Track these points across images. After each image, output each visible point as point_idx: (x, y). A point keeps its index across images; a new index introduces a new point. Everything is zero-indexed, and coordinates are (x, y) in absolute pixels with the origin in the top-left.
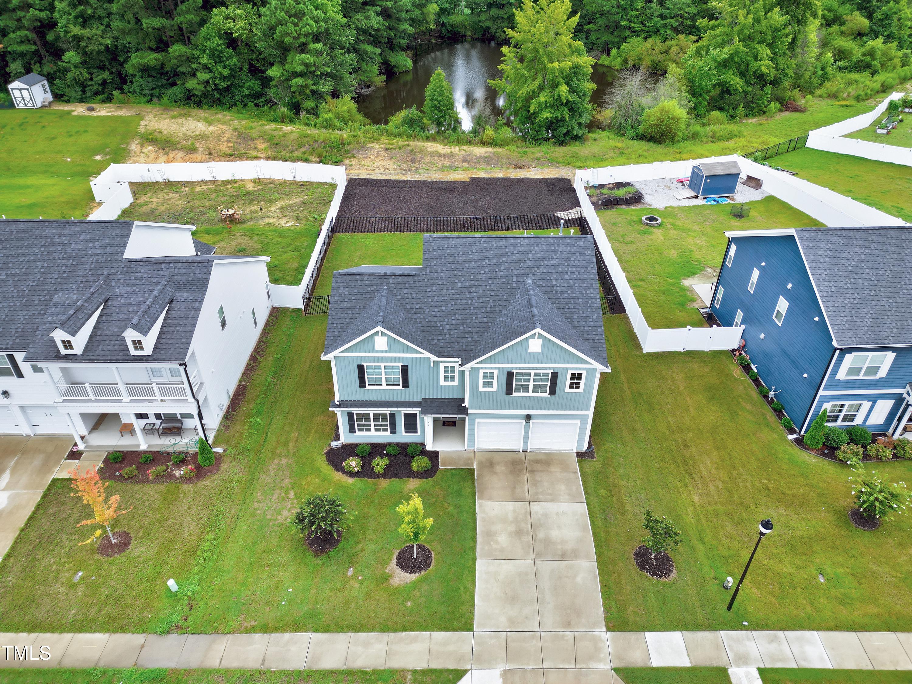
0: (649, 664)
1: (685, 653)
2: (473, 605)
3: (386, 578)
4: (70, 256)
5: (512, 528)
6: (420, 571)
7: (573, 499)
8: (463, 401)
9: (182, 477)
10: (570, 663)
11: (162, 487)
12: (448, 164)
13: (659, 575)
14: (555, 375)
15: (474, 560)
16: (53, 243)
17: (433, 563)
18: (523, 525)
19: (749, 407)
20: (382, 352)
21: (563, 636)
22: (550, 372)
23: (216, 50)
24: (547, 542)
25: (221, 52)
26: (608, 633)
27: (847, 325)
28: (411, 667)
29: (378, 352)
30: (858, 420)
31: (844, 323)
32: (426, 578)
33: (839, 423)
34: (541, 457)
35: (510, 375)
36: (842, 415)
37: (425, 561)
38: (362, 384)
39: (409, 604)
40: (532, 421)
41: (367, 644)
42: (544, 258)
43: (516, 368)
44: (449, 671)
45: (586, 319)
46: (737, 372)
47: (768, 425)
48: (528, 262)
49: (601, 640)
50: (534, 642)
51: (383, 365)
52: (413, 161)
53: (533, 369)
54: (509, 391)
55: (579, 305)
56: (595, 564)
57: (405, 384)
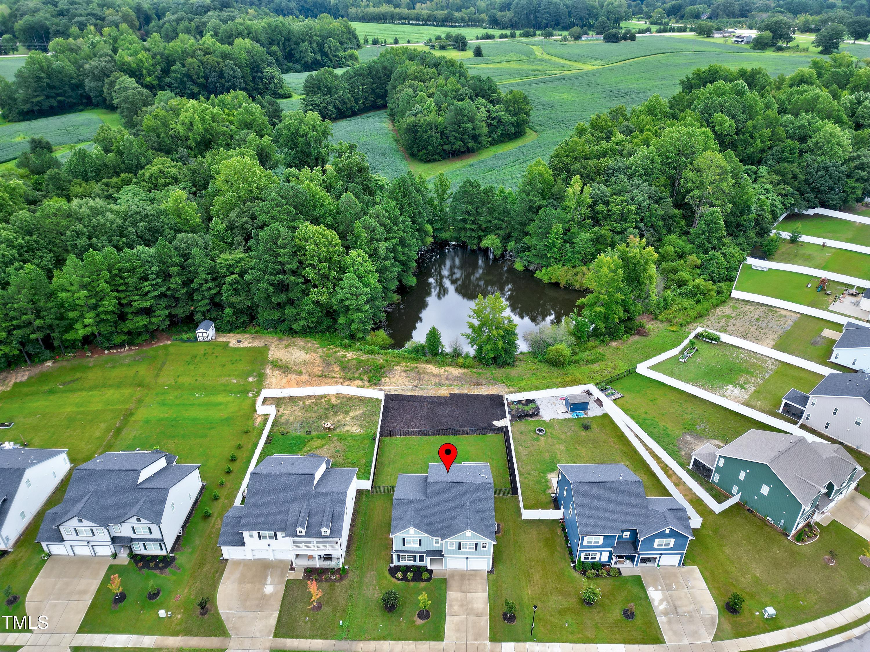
1: (514, 649)
2: (444, 632)
3: (414, 622)
4: (293, 490)
5: (459, 603)
6: (426, 620)
7: (484, 591)
8: (442, 551)
9: (335, 579)
11: (328, 584)
12: (438, 381)
13: (510, 622)
14: (476, 544)
15: (445, 616)
16: (286, 484)
18: (464, 602)
19: (560, 549)
20: (412, 535)
21: (474, 643)
22: (474, 543)
23: (311, 310)
24: (472, 609)
25: (313, 311)
27: (584, 526)
30: (597, 559)
32: (428, 622)
33: (590, 560)
34: (473, 573)
35: (460, 544)
36: (590, 557)
37: (428, 616)
38: (404, 544)
39: (422, 631)
40: (469, 559)
41: (409, 645)
42: (474, 493)
43: (462, 542)
46: (559, 531)
48: (468, 494)
50: (464, 645)
51: (412, 539)
52: (419, 379)
53: (468, 542)
54: (460, 549)
55: (486, 515)
56: (488, 618)
57: (420, 545)
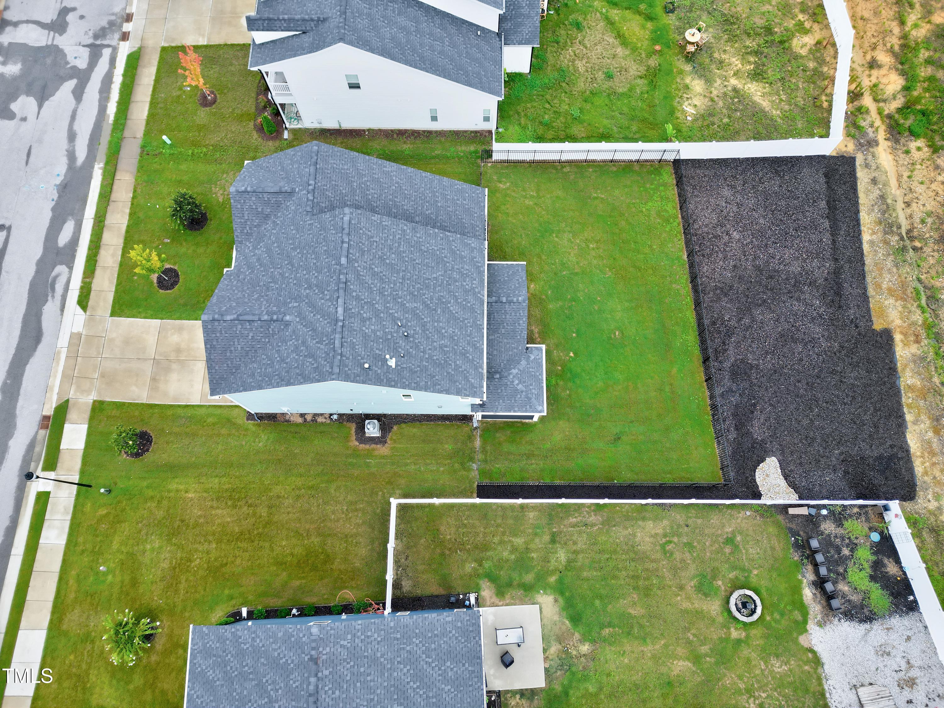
0: (67, 422)
2: (127, 317)
10: (78, 373)
15: (162, 319)
17: (162, 291)
21: (96, 372)
24: (168, 370)
26: (92, 401)
27: (208, 645)
28: (94, 281)
31: (211, 643)
37: (163, 286)
42: (314, 330)
48: (312, 315)
49: (88, 395)
50: (96, 353)
56: (144, 402)
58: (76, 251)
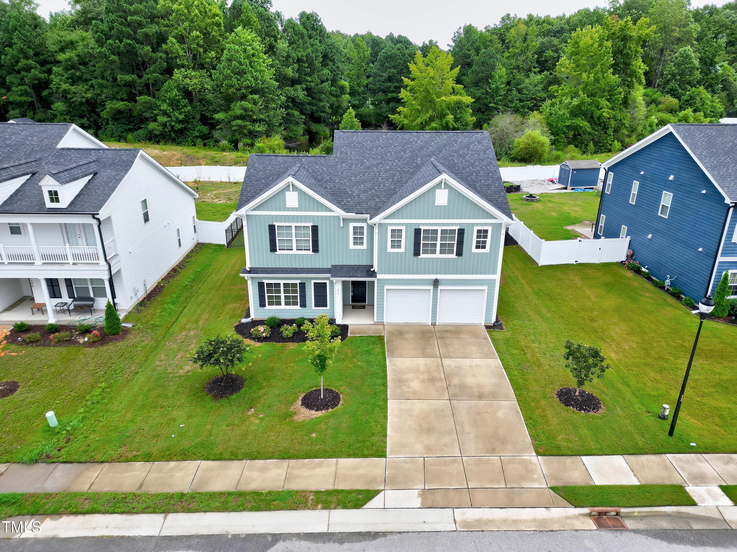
0: (592, 483)
1: (632, 474)
2: (385, 436)
3: (289, 415)
5: (424, 377)
6: (327, 409)
7: (486, 356)
8: (372, 266)
9: (84, 343)
10: (499, 483)
11: (63, 350)
13: (586, 409)
14: (461, 232)
15: (385, 400)
17: (341, 403)
18: (435, 374)
19: (647, 294)
20: (293, 209)
21: (488, 460)
22: (457, 228)
23: (174, 100)
24: (463, 386)
25: (178, 101)
26: (539, 457)
27: (735, 187)
28: (313, 488)
29: (289, 209)
31: (732, 185)
32: (333, 414)
34: (451, 328)
35: (417, 232)
37: (333, 400)
38: (273, 249)
39: (314, 435)
40: (440, 288)
41: (263, 470)
42: (445, 146)
43: (423, 224)
44: (359, 492)
45: (488, 186)
46: (630, 274)
47: (670, 305)
48: (430, 148)
49: (531, 463)
50: (456, 465)
51: (293, 225)
53: (439, 225)
54: (417, 253)
55: (481, 176)
56: (516, 403)
57: (316, 249)
58: (236, 537)
